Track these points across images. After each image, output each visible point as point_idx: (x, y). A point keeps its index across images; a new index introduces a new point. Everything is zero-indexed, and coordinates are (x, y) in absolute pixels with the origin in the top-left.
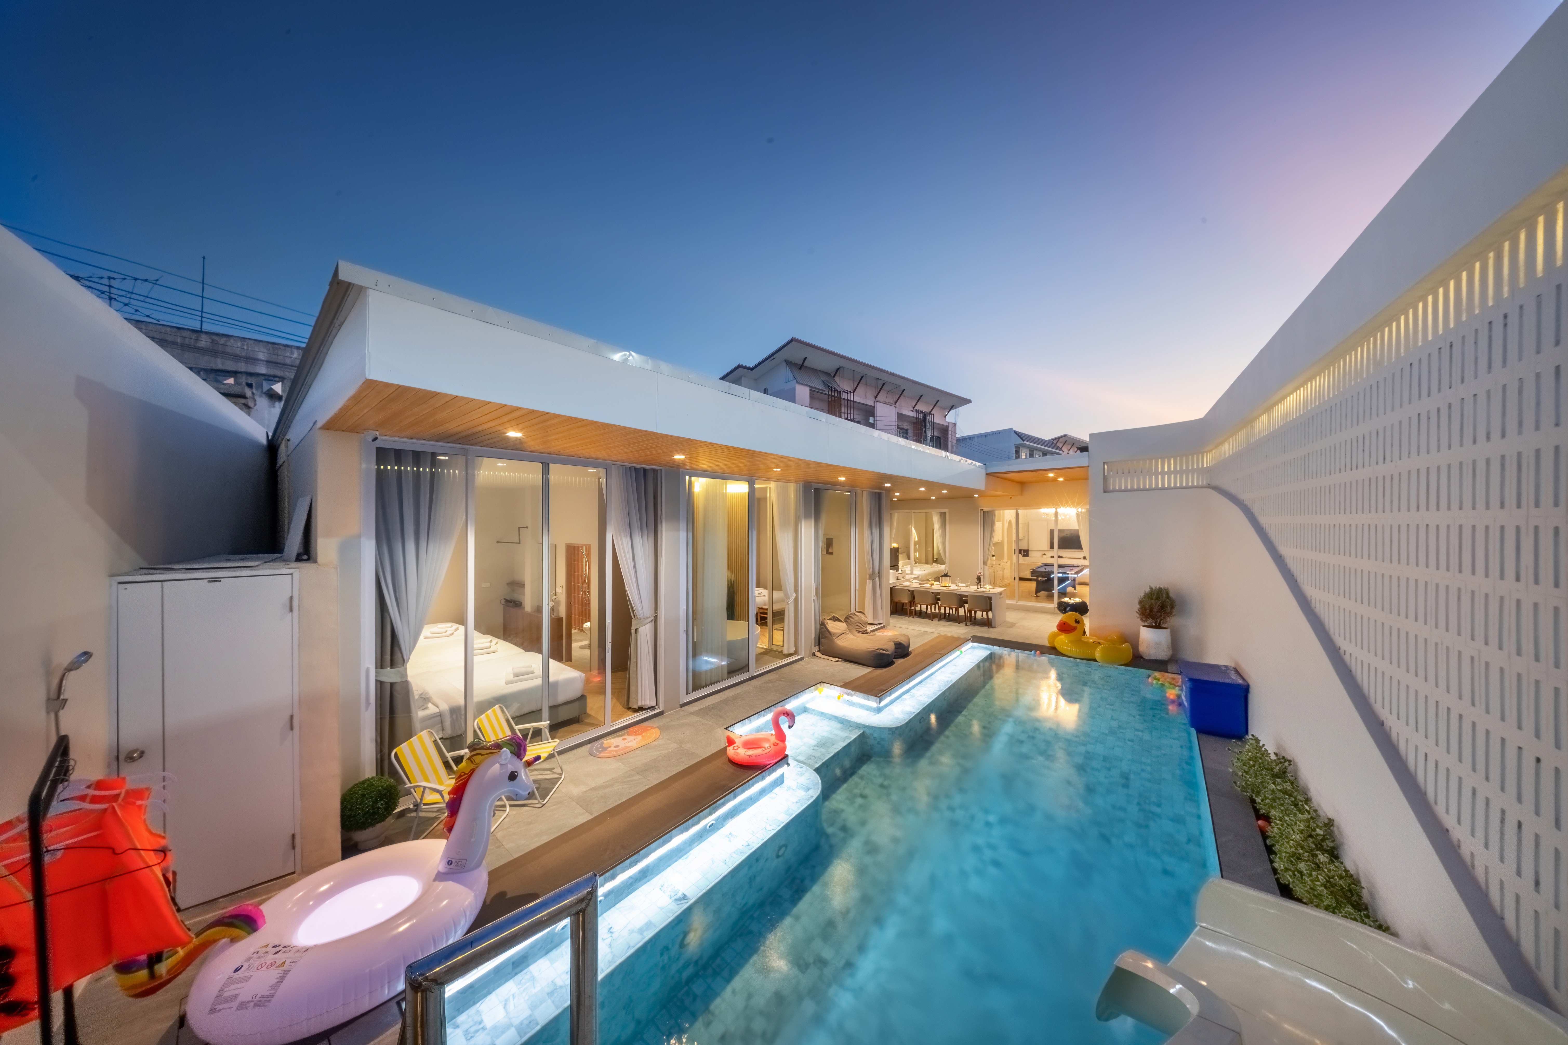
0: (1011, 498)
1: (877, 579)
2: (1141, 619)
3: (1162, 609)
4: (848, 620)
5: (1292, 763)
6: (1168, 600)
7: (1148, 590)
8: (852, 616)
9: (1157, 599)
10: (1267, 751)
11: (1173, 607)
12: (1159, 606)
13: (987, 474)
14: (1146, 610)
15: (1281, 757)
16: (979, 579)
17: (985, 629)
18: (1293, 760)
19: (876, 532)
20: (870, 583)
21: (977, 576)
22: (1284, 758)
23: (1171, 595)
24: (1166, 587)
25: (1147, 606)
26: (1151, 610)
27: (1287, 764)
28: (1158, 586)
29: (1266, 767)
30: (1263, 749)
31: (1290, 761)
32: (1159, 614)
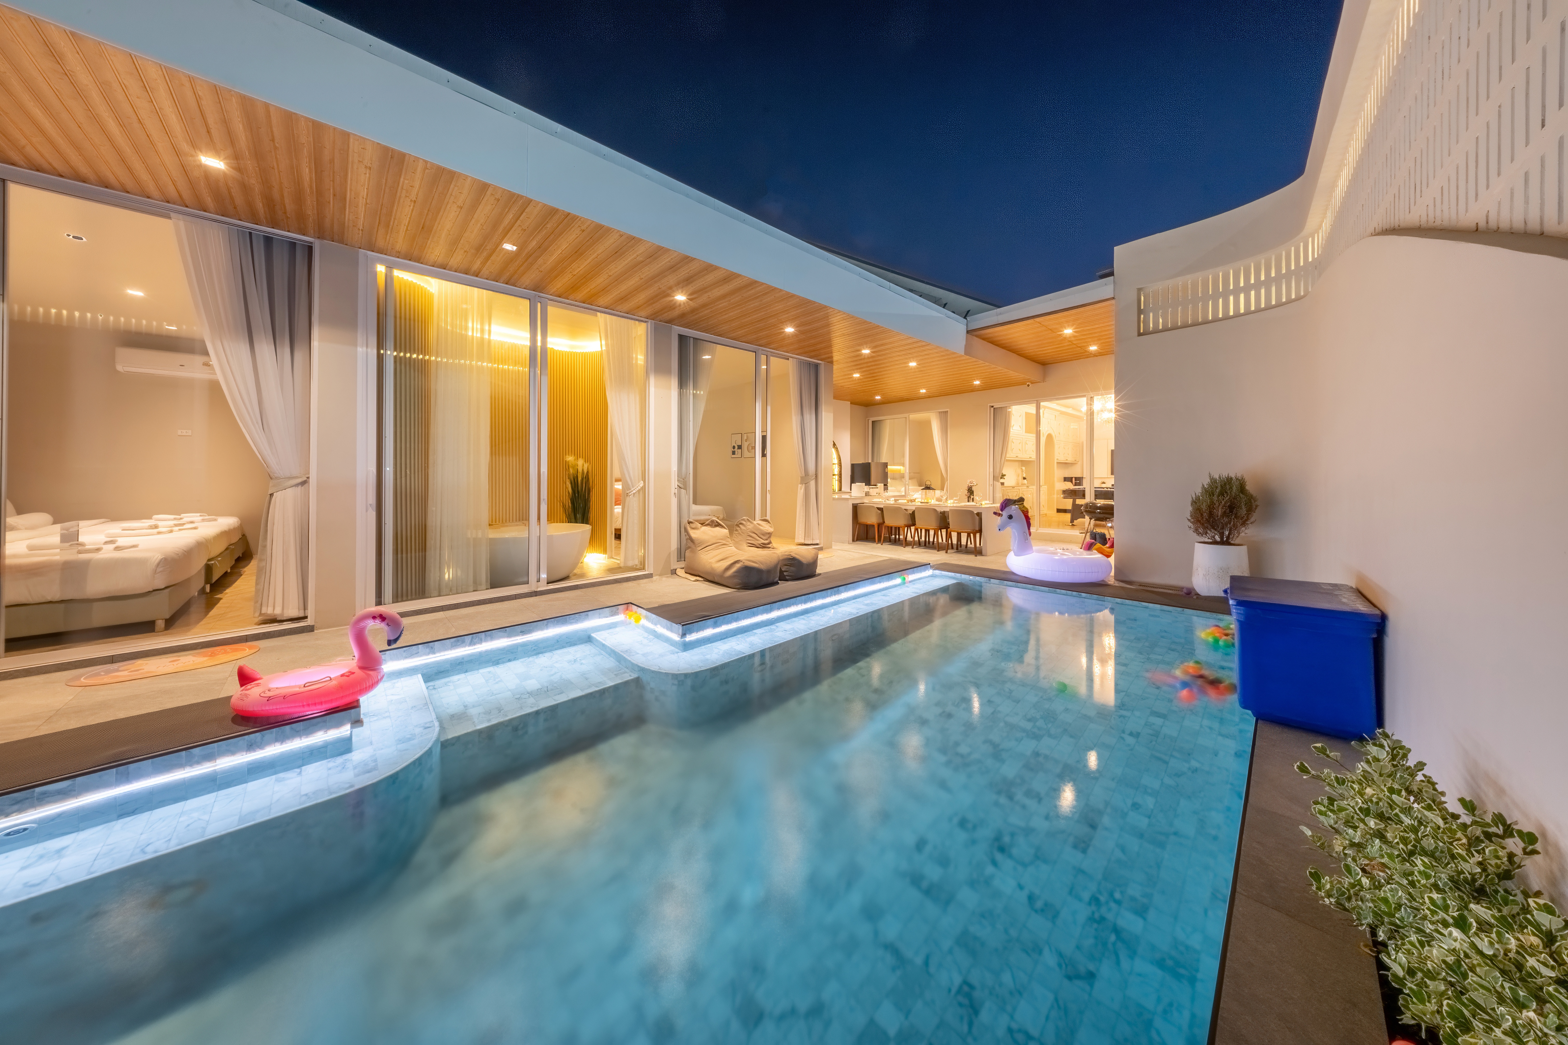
0: (1028, 386)
1: (813, 483)
2: (1196, 531)
3: (1231, 511)
4: (738, 528)
5: (1538, 846)
6: (1241, 495)
7: (1206, 481)
8: (744, 523)
9: (1222, 494)
10: (1433, 784)
11: (1250, 510)
12: (1224, 506)
13: (968, 332)
14: (1202, 515)
15: (1488, 819)
16: (970, 491)
17: (972, 557)
18: (1544, 835)
19: (810, 418)
20: (801, 489)
21: (968, 486)
22: (1499, 819)
23: (1249, 487)
24: (1239, 475)
25: (1204, 507)
26: (1211, 514)
27: (1514, 845)
28: (1225, 474)
29: (1429, 843)
30: (1420, 777)
31: (1530, 838)
32: (1226, 519)
